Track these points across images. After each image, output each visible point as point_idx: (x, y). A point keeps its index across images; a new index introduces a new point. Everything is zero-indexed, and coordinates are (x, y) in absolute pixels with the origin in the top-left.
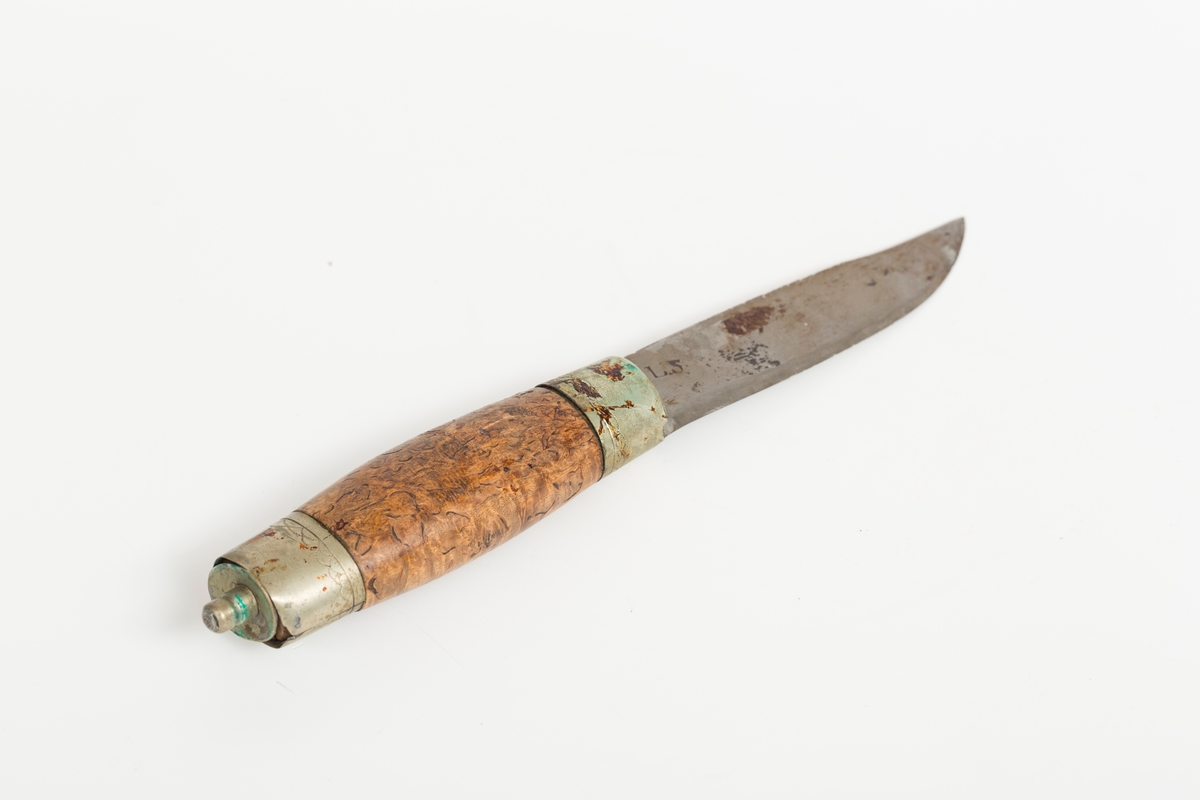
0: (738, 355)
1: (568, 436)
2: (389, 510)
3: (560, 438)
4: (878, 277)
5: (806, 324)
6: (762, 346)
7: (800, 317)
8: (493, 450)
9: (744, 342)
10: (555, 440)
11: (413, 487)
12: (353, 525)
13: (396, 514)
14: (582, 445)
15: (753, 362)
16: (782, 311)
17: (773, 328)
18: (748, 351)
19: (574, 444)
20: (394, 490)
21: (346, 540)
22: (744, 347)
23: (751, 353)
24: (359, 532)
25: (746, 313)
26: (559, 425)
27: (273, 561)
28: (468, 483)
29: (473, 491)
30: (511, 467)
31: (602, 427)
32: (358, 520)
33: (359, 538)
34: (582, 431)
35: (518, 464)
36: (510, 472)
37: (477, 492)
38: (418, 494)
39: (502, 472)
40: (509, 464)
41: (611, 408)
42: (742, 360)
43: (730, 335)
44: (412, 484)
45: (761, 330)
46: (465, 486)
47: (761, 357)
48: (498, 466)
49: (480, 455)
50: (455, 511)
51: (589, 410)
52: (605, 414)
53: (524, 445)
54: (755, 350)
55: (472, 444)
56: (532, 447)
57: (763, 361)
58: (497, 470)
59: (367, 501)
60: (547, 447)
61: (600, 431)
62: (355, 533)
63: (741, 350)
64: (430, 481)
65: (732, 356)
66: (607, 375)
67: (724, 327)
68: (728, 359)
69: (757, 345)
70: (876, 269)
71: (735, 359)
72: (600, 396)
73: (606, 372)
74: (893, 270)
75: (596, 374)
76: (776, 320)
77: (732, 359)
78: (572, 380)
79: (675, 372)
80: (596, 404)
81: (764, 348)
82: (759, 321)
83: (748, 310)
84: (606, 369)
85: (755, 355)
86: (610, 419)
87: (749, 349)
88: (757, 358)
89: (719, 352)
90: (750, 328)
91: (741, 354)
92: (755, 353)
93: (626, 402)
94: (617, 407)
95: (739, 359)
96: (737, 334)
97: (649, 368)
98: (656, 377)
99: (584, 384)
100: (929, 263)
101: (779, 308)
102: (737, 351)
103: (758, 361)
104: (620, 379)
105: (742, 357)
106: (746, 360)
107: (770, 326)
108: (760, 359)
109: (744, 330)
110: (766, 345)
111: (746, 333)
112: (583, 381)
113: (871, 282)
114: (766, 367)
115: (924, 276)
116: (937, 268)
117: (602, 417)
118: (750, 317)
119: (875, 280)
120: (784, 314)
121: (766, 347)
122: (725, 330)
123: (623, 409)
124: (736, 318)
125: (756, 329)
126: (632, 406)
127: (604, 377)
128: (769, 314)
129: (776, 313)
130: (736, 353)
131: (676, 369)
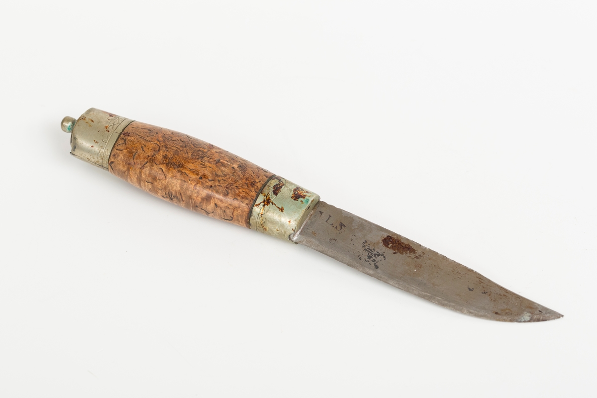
0: (369, 249)
1: (241, 193)
2: (145, 146)
3: (237, 191)
4: (478, 291)
5: (415, 270)
6: (384, 257)
7: (419, 266)
8: (208, 168)
9: (381, 249)
10: (234, 189)
11: (164, 148)
12: (129, 138)
13: (145, 149)
14: (243, 202)
15: (369, 257)
16: (417, 257)
17: (402, 258)
18: (375, 253)
19: (239, 198)
20: (158, 143)
21: (119, 139)
22: (377, 250)
23: (375, 255)
24: (126, 142)
25: (403, 243)
26: (243, 187)
27: (92, 121)
28: (182, 167)
29: (179, 171)
30: (204, 179)
31: (259, 205)
32: (132, 138)
33: (124, 143)
34: (249, 197)
35: (208, 181)
36: (201, 180)
37: (180, 173)
38: (161, 152)
39: (198, 177)
40: (205, 177)
41: (272, 203)
42: (367, 253)
43: (381, 241)
44: (166, 147)
45: (395, 253)
46: (179, 166)
47: (376, 259)
48: (200, 174)
49: (201, 164)
50: (164, 170)
51: (263, 194)
52: (267, 202)
53: (220, 178)
54: (379, 255)
55: (206, 159)
56: (222, 182)
57: (374, 261)
58: (198, 174)
59: (146, 137)
60: (227, 188)
61: (257, 205)
62: (125, 141)
63: (374, 249)
64: (172, 153)
65: (366, 248)
66: (294, 194)
67: (385, 237)
68: (363, 247)
69: (383, 255)
70: (484, 287)
71: (365, 249)
72: (276, 195)
73: (297, 193)
74: (490, 295)
75: (293, 190)
76: (408, 257)
77: (364, 248)
78: (283, 183)
79: (336, 228)
80: (270, 196)
81: (383, 258)
82: (401, 250)
83: (405, 242)
84: (299, 192)
85: (375, 256)
86: (266, 206)
87: (378, 252)
88: (374, 258)
89: (365, 241)
90: (392, 248)
91: (371, 250)
92: (377, 256)
93: (282, 208)
94: (275, 205)
95: (367, 251)
96: (384, 244)
97: (330, 216)
98: (326, 222)
99: (281, 187)
100: (509, 310)
101: (418, 256)
102: (372, 248)
103: (372, 259)
104: (295, 200)
105: (369, 252)
106: (368, 254)
107: (402, 255)
108: (374, 260)
109: (390, 246)
110: (386, 259)
111: (388, 247)
112: (283, 186)
113: (471, 289)
114: (370, 264)
115: (496, 310)
116: (508, 315)
117: (264, 202)
118: (401, 245)
119: (475, 289)
120: (416, 259)
121: (385, 259)
122: (383, 239)
123: (277, 208)
124: (396, 240)
125: (394, 250)
126: (282, 211)
127: (292, 193)
128: (410, 252)
129: (413, 255)
130: (370, 248)
131: (339, 228)
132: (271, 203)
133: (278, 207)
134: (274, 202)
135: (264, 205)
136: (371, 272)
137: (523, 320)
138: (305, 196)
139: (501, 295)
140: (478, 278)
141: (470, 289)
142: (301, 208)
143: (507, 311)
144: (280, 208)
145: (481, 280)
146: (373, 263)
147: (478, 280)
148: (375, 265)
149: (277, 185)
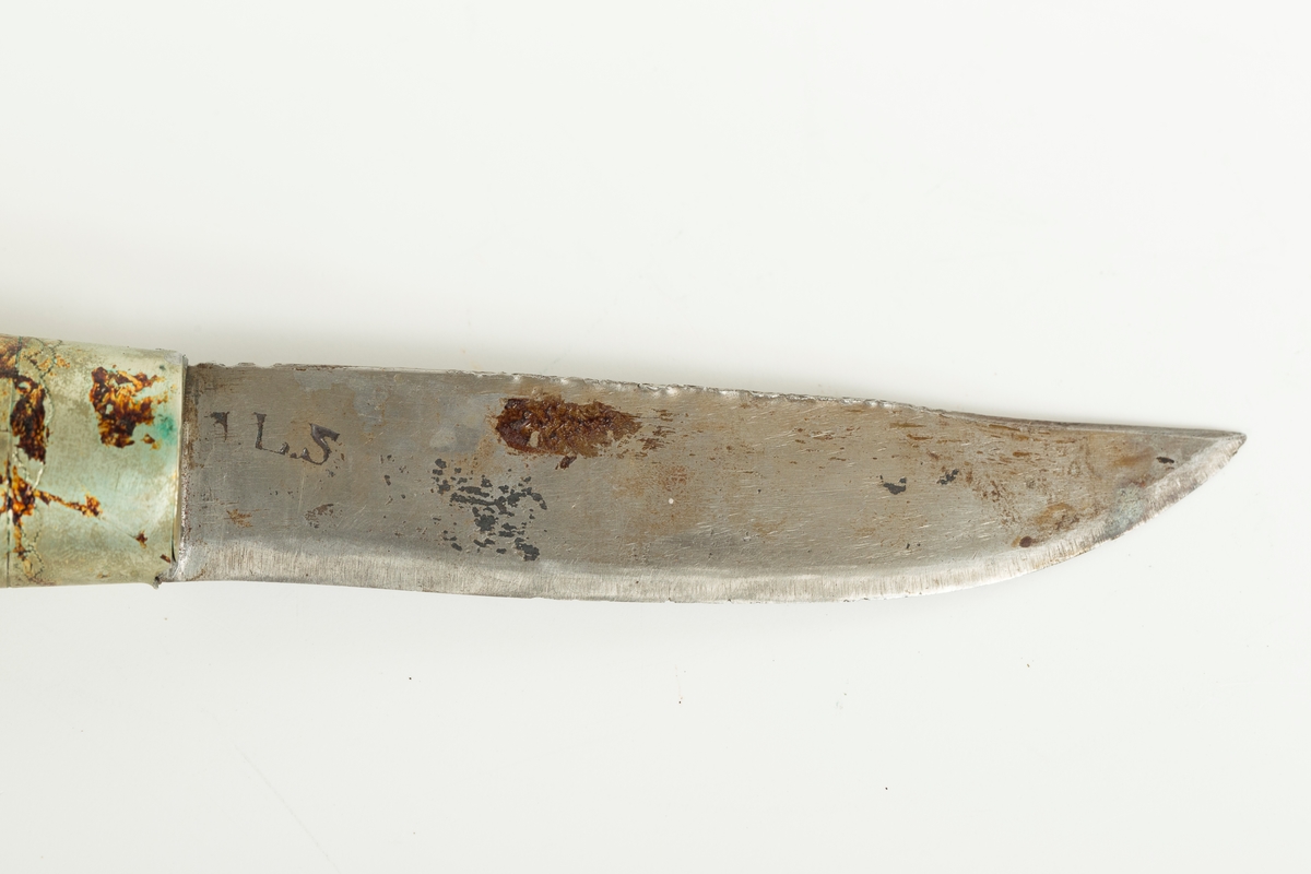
0: (470, 490)
4: (924, 479)
5: (671, 501)
6: (538, 498)
7: (675, 478)
9: (508, 468)
15: (485, 523)
16: (650, 444)
18: (497, 494)
22: (498, 479)
23: (500, 502)
25: (574, 406)
41: (43, 497)
42: (468, 507)
43: (494, 437)
45: (565, 464)
47: (511, 521)
54: (514, 499)
57: (508, 531)
63: (486, 483)
65: (455, 488)
66: (105, 417)
67: (499, 414)
68: (444, 488)
69: (529, 492)
70: (935, 456)
71: (455, 497)
72: (42, 457)
73: (110, 409)
74: (970, 479)
75: (87, 399)
76: (620, 456)
77: (448, 495)
78: (34, 385)
79: (306, 457)
80: (21, 474)
81: (537, 505)
82: (582, 439)
83: (583, 401)
84: (119, 400)
85: (503, 511)
86: (24, 518)
87: (504, 489)
88: (504, 519)
89: (439, 462)
90: (547, 444)
91: (477, 491)
92: (509, 508)
93: (90, 500)
94: (60, 500)
95: (464, 500)
96: (510, 444)
97: (262, 418)
98: (259, 446)
99: (40, 412)
100: (1062, 506)
101: (650, 435)
102: (476, 482)
103: (498, 528)
104: (120, 444)
105: (473, 501)
106: (475, 511)
107: (593, 462)
108: (506, 526)
109: (534, 441)
110: (548, 503)
111: (530, 450)
112: (46, 403)
113: (897, 483)
114: (502, 551)
115: (1019, 531)
116: (1068, 529)
117: (10, 504)
118: (573, 419)
119: (909, 481)
120: (650, 452)
121: (543, 506)
122: (496, 422)
123: (70, 510)
124: (541, 405)
125: (559, 452)
126: (96, 513)
127: (95, 416)
128: (618, 435)
129: (633, 443)
130: (470, 484)
131: (317, 453)
132: (38, 501)
133: (73, 505)
134: (48, 491)
135: (17, 517)
136: (521, 580)
137: (1125, 522)
138: (146, 406)
139: (1006, 461)
140: (896, 425)
141: (894, 489)
142: (158, 470)
143: (1057, 514)
144: (84, 502)
145: (913, 431)
146: (509, 543)
147: (901, 433)
148: (520, 545)
149: (20, 407)
